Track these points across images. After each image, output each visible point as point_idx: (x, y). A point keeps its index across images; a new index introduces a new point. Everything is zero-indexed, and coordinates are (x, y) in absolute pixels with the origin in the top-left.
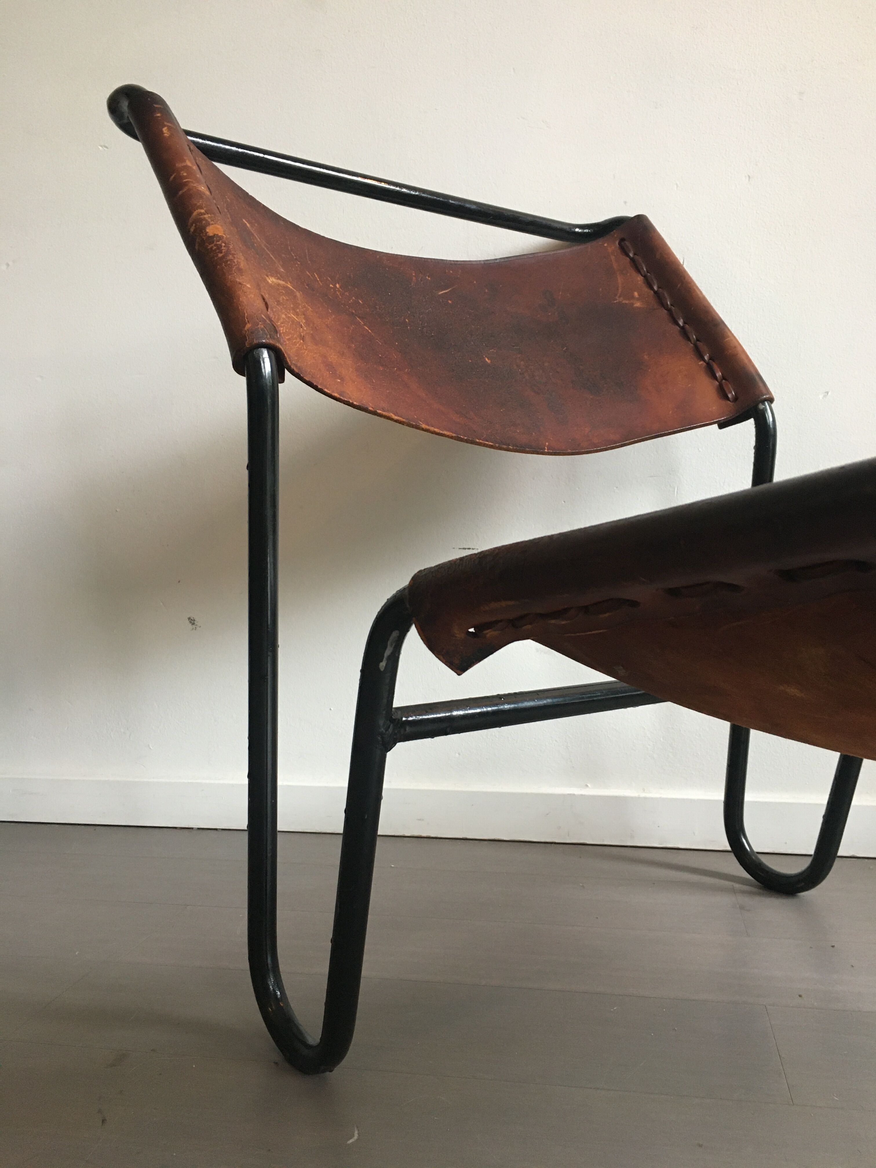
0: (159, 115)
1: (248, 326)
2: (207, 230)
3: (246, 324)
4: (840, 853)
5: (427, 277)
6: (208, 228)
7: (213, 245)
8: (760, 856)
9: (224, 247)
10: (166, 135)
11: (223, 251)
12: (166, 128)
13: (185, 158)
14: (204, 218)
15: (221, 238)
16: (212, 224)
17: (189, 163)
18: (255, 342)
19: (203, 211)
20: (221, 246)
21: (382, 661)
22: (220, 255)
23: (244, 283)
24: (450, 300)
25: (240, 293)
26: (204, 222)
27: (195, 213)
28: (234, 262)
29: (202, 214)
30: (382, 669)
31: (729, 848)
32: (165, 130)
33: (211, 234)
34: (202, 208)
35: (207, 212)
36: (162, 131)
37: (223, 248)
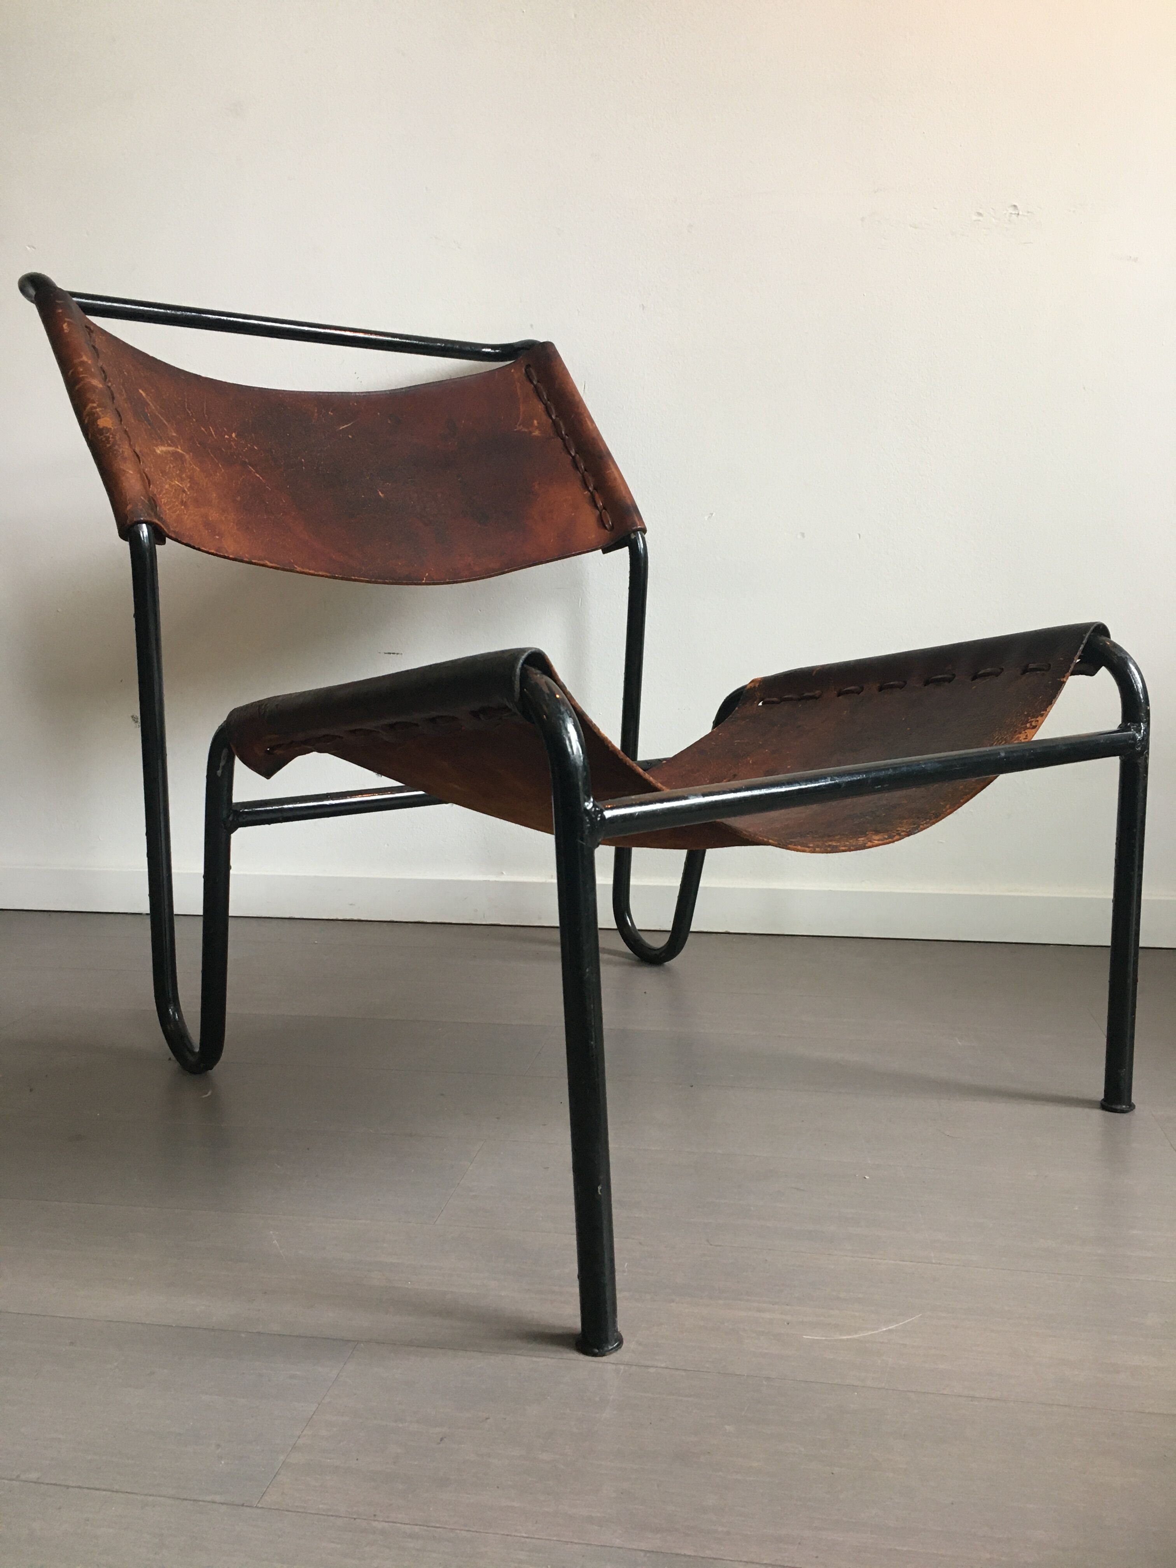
0: (60, 311)
1: (129, 507)
2: (98, 423)
3: (128, 505)
4: (691, 930)
5: (330, 413)
6: (98, 421)
7: (102, 437)
8: (640, 933)
9: (112, 438)
10: (66, 331)
11: (111, 442)
12: (66, 324)
13: (82, 353)
14: (97, 411)
15: (108, 430)
16: (103, 417)
17: (84, 358)
18: (135, 520)
19: (95, 405)
20: (109, 437)
21: (218, 770)
22: (108, 445)
23: (127, 470)
24: (350, 435)
25: (123, 478)
26: (96, 415)
27: (88, 407)
28: (119, 451)
29: (95, 408)
30: (219, 775)
31: (615, 927)
32: (65, 326)
33: (101, 427)
34: (95, 403)
35: (99, 406)
36: (62, 327)
37: (110, 439)
